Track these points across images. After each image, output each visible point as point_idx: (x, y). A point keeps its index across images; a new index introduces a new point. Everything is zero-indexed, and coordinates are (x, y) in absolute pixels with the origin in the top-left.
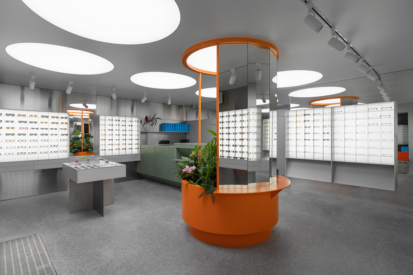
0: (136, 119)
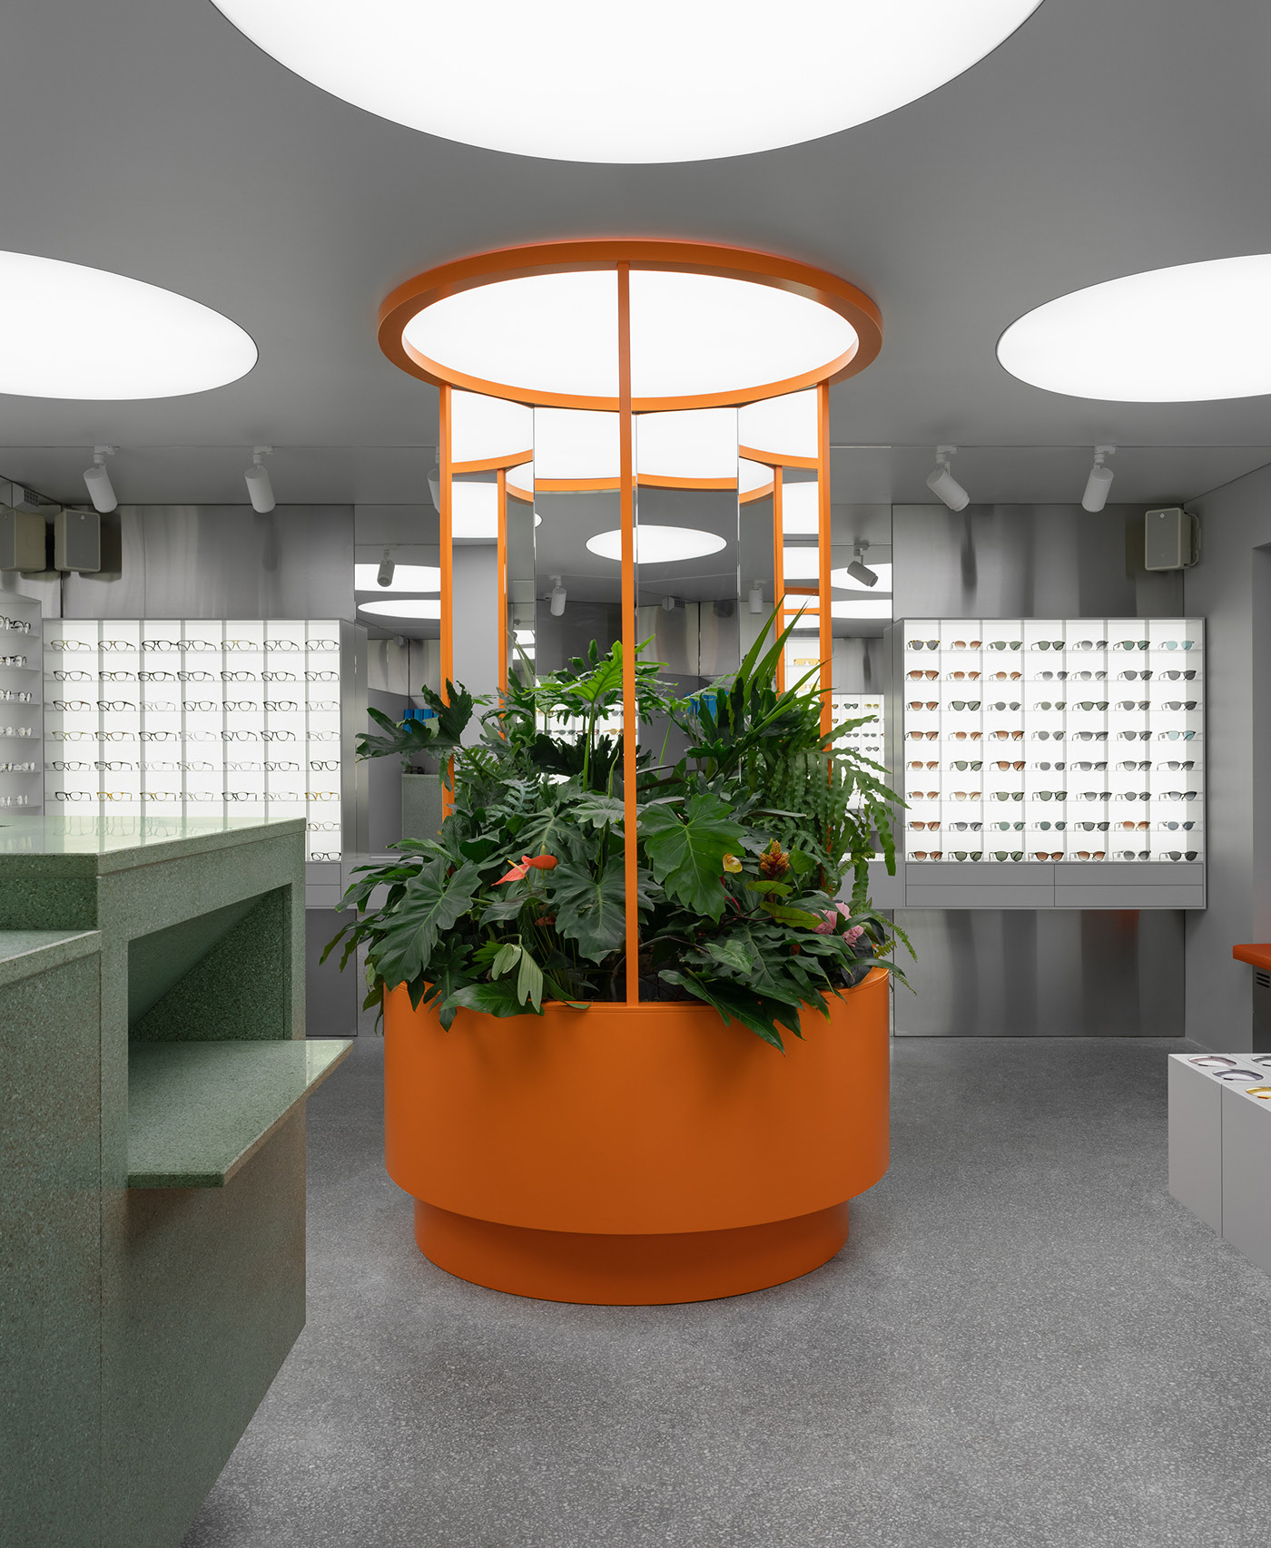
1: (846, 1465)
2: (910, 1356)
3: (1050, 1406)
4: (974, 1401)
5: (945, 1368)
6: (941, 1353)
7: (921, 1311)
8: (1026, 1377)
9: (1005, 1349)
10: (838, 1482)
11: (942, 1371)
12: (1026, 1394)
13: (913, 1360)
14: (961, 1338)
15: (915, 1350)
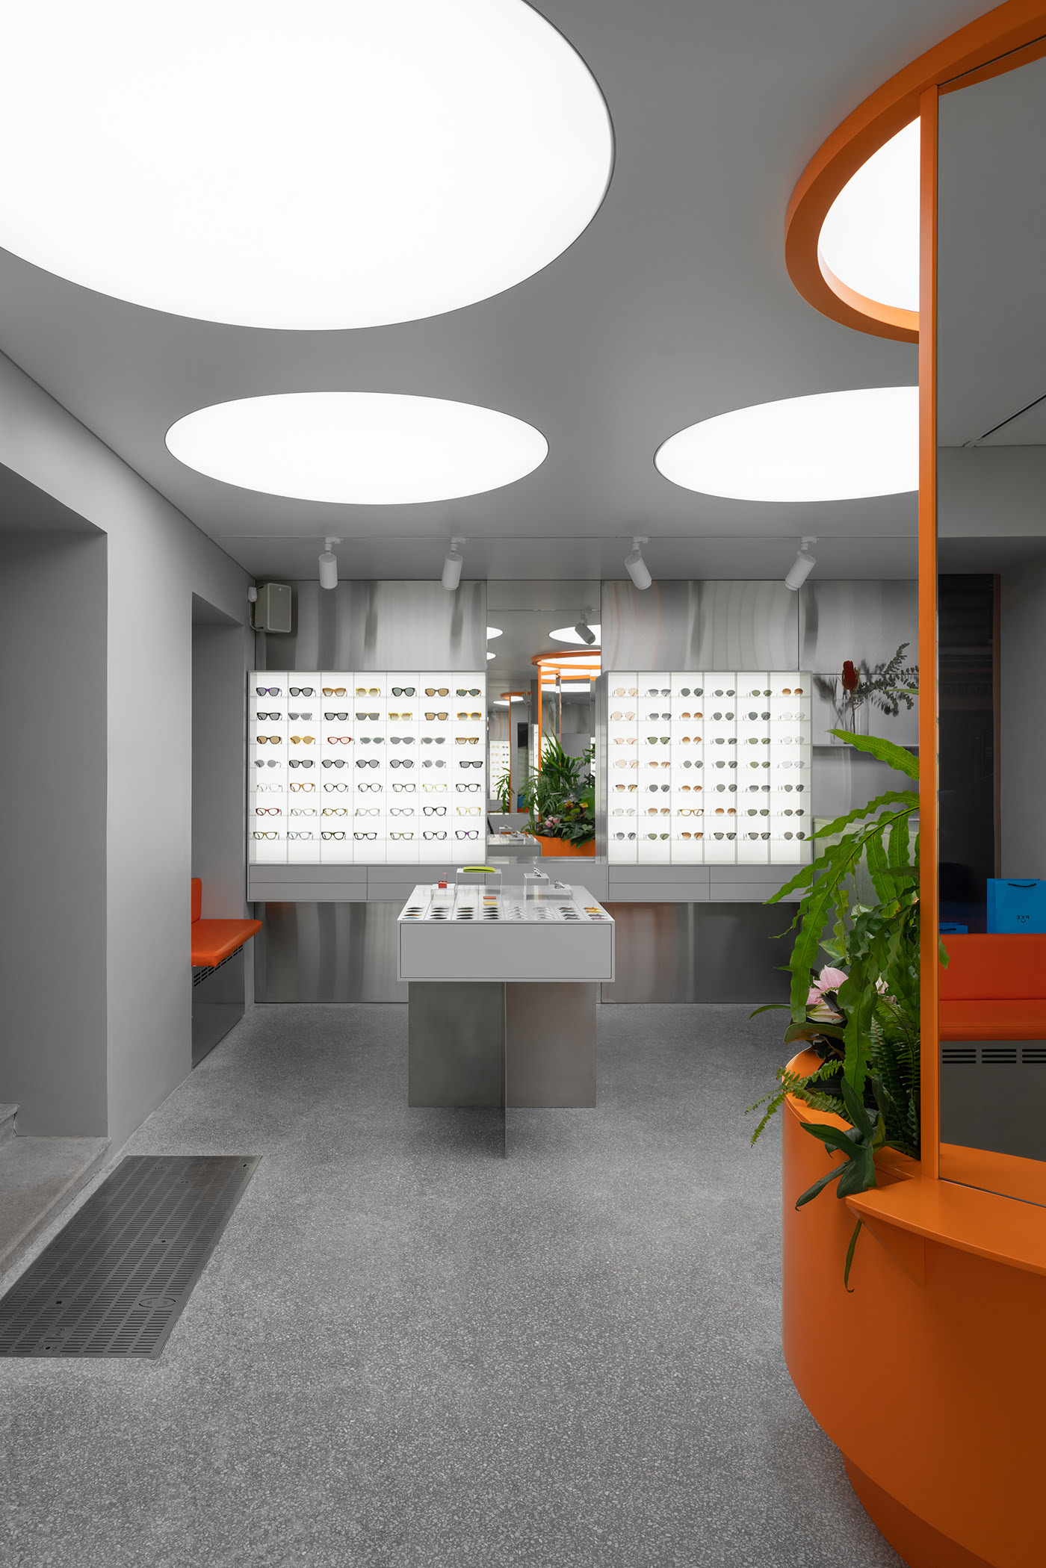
0: (794, 681)
1: (772, 1207)
2: (740, 1274)
3: (641, 1235)
4: (692, 1240)
5: (713, 1263)
6: (715, 1276)
7: (734, 1318)
8: (653, 1255)
9: (662, 1278)
10: (774, 1199)
11: (715, 1261)
12: (655, 1243)
13: (737, 1271)
14: (698, 1290)
15: (737, 1279)
